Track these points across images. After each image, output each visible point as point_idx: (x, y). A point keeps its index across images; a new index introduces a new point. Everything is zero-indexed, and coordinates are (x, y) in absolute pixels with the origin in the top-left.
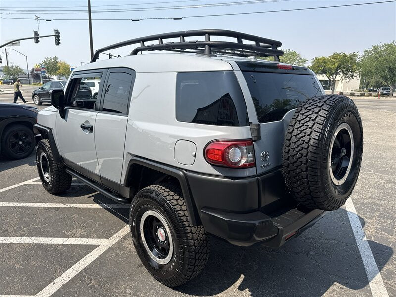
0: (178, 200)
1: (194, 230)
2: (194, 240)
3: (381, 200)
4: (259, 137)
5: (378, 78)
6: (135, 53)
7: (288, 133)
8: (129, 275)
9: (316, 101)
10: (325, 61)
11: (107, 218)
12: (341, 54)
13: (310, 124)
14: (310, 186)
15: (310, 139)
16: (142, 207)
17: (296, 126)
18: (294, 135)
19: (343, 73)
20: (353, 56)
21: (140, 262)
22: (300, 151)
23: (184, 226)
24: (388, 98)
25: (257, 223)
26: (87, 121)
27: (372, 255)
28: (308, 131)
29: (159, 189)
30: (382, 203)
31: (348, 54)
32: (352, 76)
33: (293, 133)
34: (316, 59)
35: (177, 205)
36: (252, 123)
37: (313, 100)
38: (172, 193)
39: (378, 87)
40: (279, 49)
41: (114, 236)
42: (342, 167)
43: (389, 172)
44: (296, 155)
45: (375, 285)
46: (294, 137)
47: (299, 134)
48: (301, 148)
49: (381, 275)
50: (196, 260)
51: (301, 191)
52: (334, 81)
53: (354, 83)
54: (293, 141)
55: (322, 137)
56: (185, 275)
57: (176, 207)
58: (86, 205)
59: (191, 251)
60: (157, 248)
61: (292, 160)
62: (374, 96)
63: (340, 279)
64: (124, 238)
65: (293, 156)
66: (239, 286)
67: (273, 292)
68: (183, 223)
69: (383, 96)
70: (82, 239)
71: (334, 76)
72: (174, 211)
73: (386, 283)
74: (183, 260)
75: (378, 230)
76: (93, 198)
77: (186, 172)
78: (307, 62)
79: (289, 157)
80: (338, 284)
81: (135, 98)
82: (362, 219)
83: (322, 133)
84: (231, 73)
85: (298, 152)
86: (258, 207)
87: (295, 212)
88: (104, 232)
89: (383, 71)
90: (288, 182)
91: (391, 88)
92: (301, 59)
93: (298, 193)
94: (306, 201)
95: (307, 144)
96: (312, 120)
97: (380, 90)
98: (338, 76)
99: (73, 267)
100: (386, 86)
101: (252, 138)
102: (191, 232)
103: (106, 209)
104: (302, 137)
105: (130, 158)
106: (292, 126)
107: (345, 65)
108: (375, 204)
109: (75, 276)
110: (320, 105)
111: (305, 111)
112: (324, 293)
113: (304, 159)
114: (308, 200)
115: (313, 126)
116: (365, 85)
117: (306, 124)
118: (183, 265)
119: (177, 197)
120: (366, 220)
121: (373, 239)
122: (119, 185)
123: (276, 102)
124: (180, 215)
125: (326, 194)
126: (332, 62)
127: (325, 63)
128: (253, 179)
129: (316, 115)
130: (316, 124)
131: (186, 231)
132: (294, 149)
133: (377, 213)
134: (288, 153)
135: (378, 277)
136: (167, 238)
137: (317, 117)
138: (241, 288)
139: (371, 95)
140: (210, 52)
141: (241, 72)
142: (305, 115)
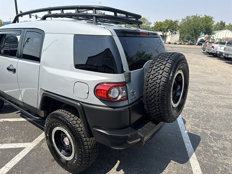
0: (77, 120)
1: (88, 139)
2: (88, 146)
3: (193, 107)
4: (130, 81)
5: (188, 35)
6: (44, 18)
7: (147, 77)
8: (46, 168)
9: (164, 57)
10: (161, 24)
11: (30, 128)
12: (170, 20)
13: (161, 72)
14: (160, 110)
15: (161, 81)
16: (53, 124)
17: (152, 73)
18: (151, 79)
19: (171, 31)
20: (176, 22)
21: (53, 158)
22: (154, 89)
23: (81, 138)
24: (194, 46)
25: (129, 135)
26: (11, 65)
27: (190, 142)
28: (159, 77)
29: (64, 113)
30: (194, 109)
31: (173, 20)
32: (175, 33)
33: (150, 78)
34: (156, 23)
35: (76, 124)
36: (125, 71)
37: (162, 56)
38: (73, 116)
39: (189, 40)
40: (139, 20)
41: (35, 140)
42: (177, 95)
43: (196, 90)
44: (152, 91)
45: (192, 160)
46: (151, 80)
47: (154, 78)
48: (155, 87)
49: (195, 153)
50: (90, 158)
51: (154, 113)
52: (166, 36)
53: (177, 37)
54: (150, 83)
55: (168, 80)
56: (83, 168)
57: (75, 125)
58: (15, 119)
59: (86, 153)
60: (64, 149)
61: (149, 94)
62: (187, 45)
63: (174, 158)
64: (42, 141)
65: (150, 92)
66: (117, 169)
67: (137, 170)
68: (81, 136)
69: (191, 45)
70: (12, 144)
71: (166, 33)
72: (75, 128)
73: (198, 158)
74: (82, 158)
75: (192, 126)
76: (20, 114)
77: (82, 104)
78: (151, 24)
79: (147, 92)
80: (173, 161)
81: (45, 50)
82: (184, 119)
83: (168, 78)
84: (111, 37)
85: (153, 90)
86: (129, 124)
87: (150, 124)
88: (28, 138)
89: (192, 31)
90: (147, 107)
91: (195, 40)
92: (148, 22)
93: (152, 113)
94: (157, 118)
95: (159, 85)
96: (162, 69)
97: (190, 42)
98: (168, 33)
99: (6, 165)
100: (193, 39)
101: (125, 82)
102: (86, 141)
103: (29, 121)
104: (156, 80)
105: (43, 92)
106: (149, 73)
107: (171, 26)
108: (190, 110)
109: (7, 172)
110: (166, 59)
111: (157, 64)
112: (166, 168)
113: (157, 94)
114: (159, 117)
115: (162, 73)
116: (182, 38)
117: (158, 72)
118: (81, 162)
119: (76, 118)
120: (186, 120)
121: (190, 132)
122: (36, 109)
123: (138, 53)
124: (79, 131)
125: (169, 114)
126: (165, 25)
127: (161, 25)
128: (126, 107)
129: (164, 66)
130: (164, 72)
131: (83, 141)
132: (151, 87)
133: (191, 116)
134: (147, 90)
135: (194, 155)
136: (70, 143)
137: (165, 67)
138: (118, 170)
139: (185, 44)
140: (97, 22)
141: (117, 37)
142: (157, 66)
